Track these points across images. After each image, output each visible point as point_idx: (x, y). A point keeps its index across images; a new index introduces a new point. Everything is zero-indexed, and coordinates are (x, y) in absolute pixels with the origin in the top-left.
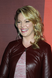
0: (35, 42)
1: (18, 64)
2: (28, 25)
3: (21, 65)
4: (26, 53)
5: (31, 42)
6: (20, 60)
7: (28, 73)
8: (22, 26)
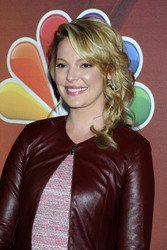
0: (104, 130)
1: (47, 190)
2: (87, 77)
3: (56, 193)
4: (75, 158)
5: (92, 129)
6: (54, 177)
7: (75, 219)
8: (71, 78)
